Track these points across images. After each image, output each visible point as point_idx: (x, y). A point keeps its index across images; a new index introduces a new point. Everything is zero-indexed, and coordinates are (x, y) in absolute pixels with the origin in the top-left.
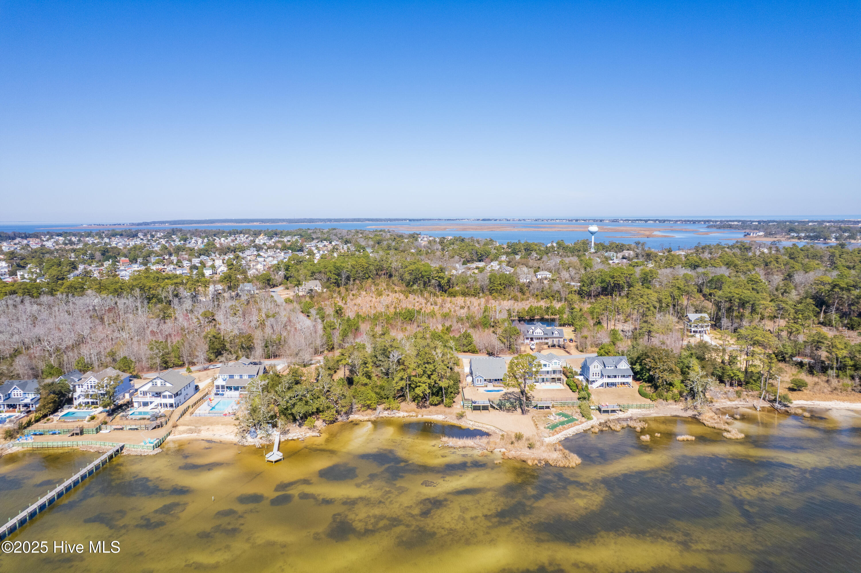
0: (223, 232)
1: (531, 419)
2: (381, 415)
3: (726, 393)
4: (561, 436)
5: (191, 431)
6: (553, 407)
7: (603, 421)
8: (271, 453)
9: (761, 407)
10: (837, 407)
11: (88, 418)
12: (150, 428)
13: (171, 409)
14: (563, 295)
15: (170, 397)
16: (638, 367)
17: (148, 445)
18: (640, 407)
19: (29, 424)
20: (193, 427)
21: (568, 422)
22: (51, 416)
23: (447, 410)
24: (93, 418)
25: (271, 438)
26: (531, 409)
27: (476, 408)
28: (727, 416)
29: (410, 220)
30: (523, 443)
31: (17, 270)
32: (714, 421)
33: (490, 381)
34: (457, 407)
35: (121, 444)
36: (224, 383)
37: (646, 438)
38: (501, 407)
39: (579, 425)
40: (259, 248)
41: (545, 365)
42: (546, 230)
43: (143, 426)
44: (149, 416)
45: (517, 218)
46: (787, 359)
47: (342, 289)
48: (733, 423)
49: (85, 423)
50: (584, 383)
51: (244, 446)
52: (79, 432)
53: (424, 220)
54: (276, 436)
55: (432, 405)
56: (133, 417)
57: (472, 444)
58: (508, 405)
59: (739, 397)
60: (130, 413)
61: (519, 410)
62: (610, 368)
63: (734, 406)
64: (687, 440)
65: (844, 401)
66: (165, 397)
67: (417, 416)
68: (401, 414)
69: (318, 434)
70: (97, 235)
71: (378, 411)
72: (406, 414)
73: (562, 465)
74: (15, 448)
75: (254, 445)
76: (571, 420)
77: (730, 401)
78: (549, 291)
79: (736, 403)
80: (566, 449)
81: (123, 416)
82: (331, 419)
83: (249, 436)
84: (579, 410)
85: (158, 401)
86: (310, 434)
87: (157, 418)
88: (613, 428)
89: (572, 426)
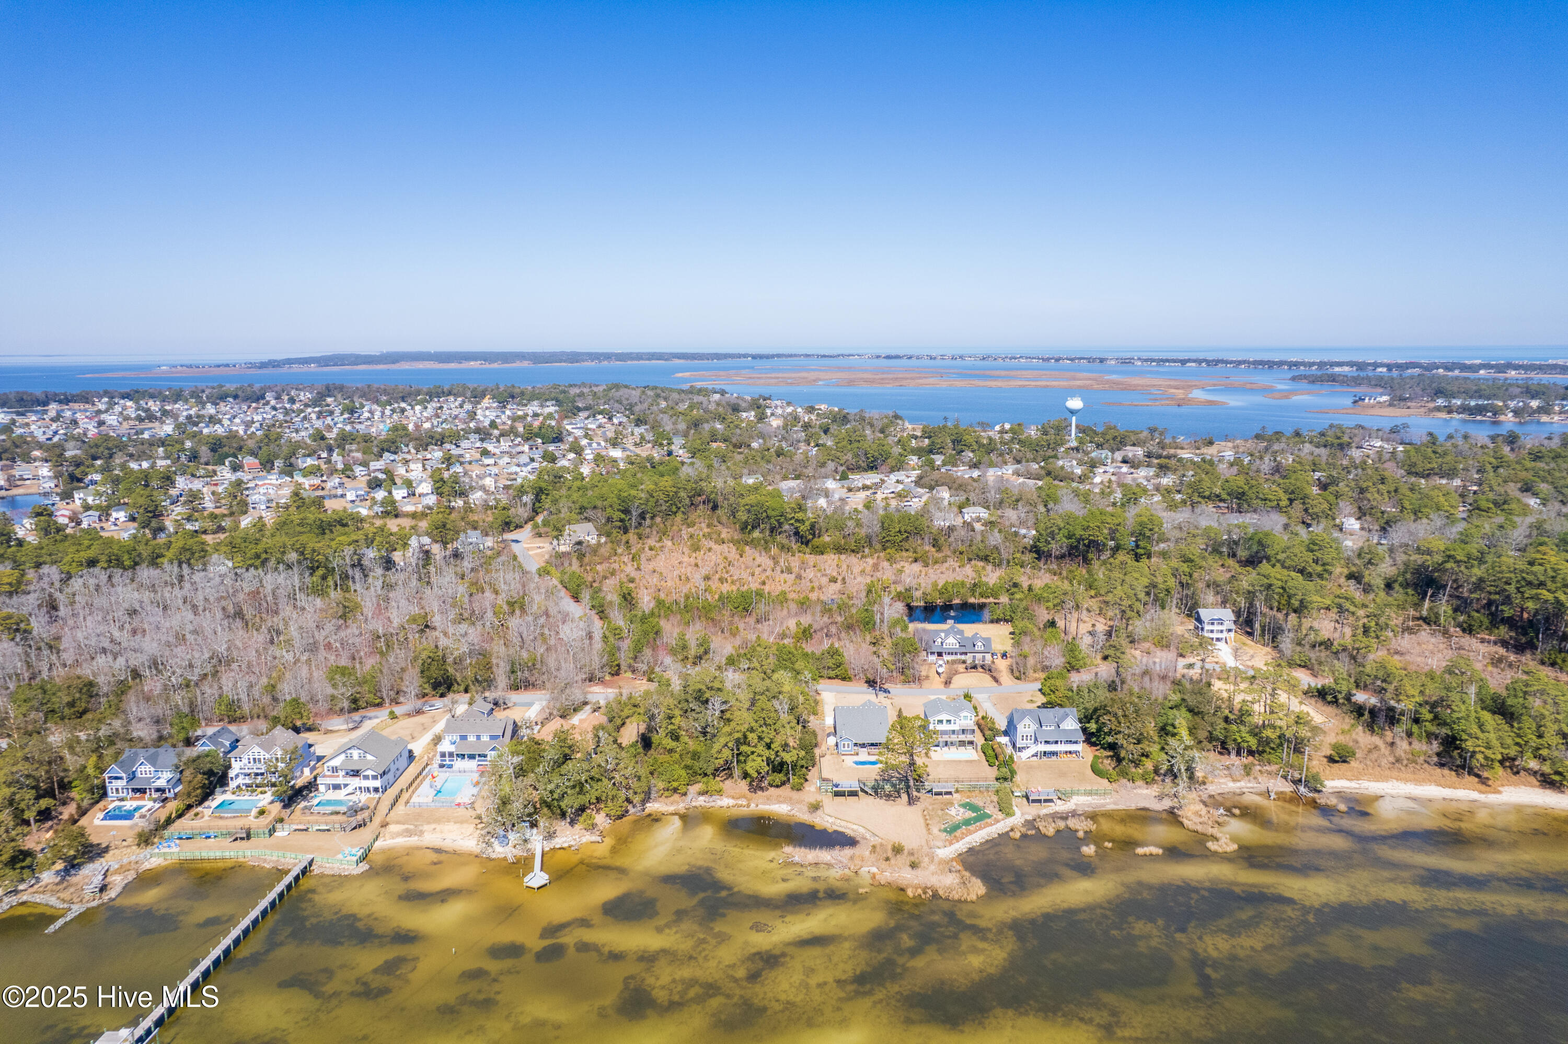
0: (418, 393)
1: (920, 813)
2: (694, 804)
3: (1228, 768)
4: (961, 846)
5: (409, 833)
6: (957, 791)
7: (1030, 818)
8: (532, 875)
9: (1276, 793)
10: (1394, 792)
11: (254, 812)
12: (348, 829)
13: (377, 796)
14: (1005, 556)
15: (375, 777)
16: (1093, 726)
17: (349, 858)
18: (1089, 793)
19: (169, 821)
20: (412, 827)
21: (977, 819)
22: (200, 809)
23: (795, 795)
24: (262, 812)
25: (529, 846)
26: (922, 795)
27: (837, 794)
28: (1222, 811)
29: (754, 357)
30: (903, 860)
31: (73, 489)
32: (1198, 820)
33: (863, 746)
34: (812, 790)
35: (310, 857)
36: (452, 748)
37: (1089, 850)
38: (877, 791)
39: (991, 825)
40: (483, 434)
41: (949, 721)
42: (999, 384)
43: (337, 826)
44: (343, 809)
45: (950, 353)
46: (1341, 701)
47: (632, 536)
48: (1228, 823)
49: (251, 821)
50: (1009, 750)
51: (489, 859)
52: (244, 835)
53: (779, 356)
54: (537, 843)
55: (771, 786)
56: (321, 809)
57: (829, 857)
58: (888, 787)
59: (1248, 774)
60: (316, 801)
61: (904, 797)
62: (1049, 728)
63: (1238, 791)
64: (1151, 855)
65: (1406, 781)
66: (366, 777)
67: (748, 806)
68: (725, 802)
69: (599, 839)
70: (192, 397)
71: (689, 797)
72: (731, 802)
73: (956, 897)
74: (153, 859)
75: (505, 859)
76: (981, 817)
77: (1234, 781)
78: (981, 546)
79: (1244, 784)
80: (966, 870)
81: (306, 808)
82: (619, 813)
83: (497, 842)
84: (995, 799)
85: (355, 782)
86: (588, 837)
87: (356, 812)
88: (1043, 830)
89: (981, 828)
